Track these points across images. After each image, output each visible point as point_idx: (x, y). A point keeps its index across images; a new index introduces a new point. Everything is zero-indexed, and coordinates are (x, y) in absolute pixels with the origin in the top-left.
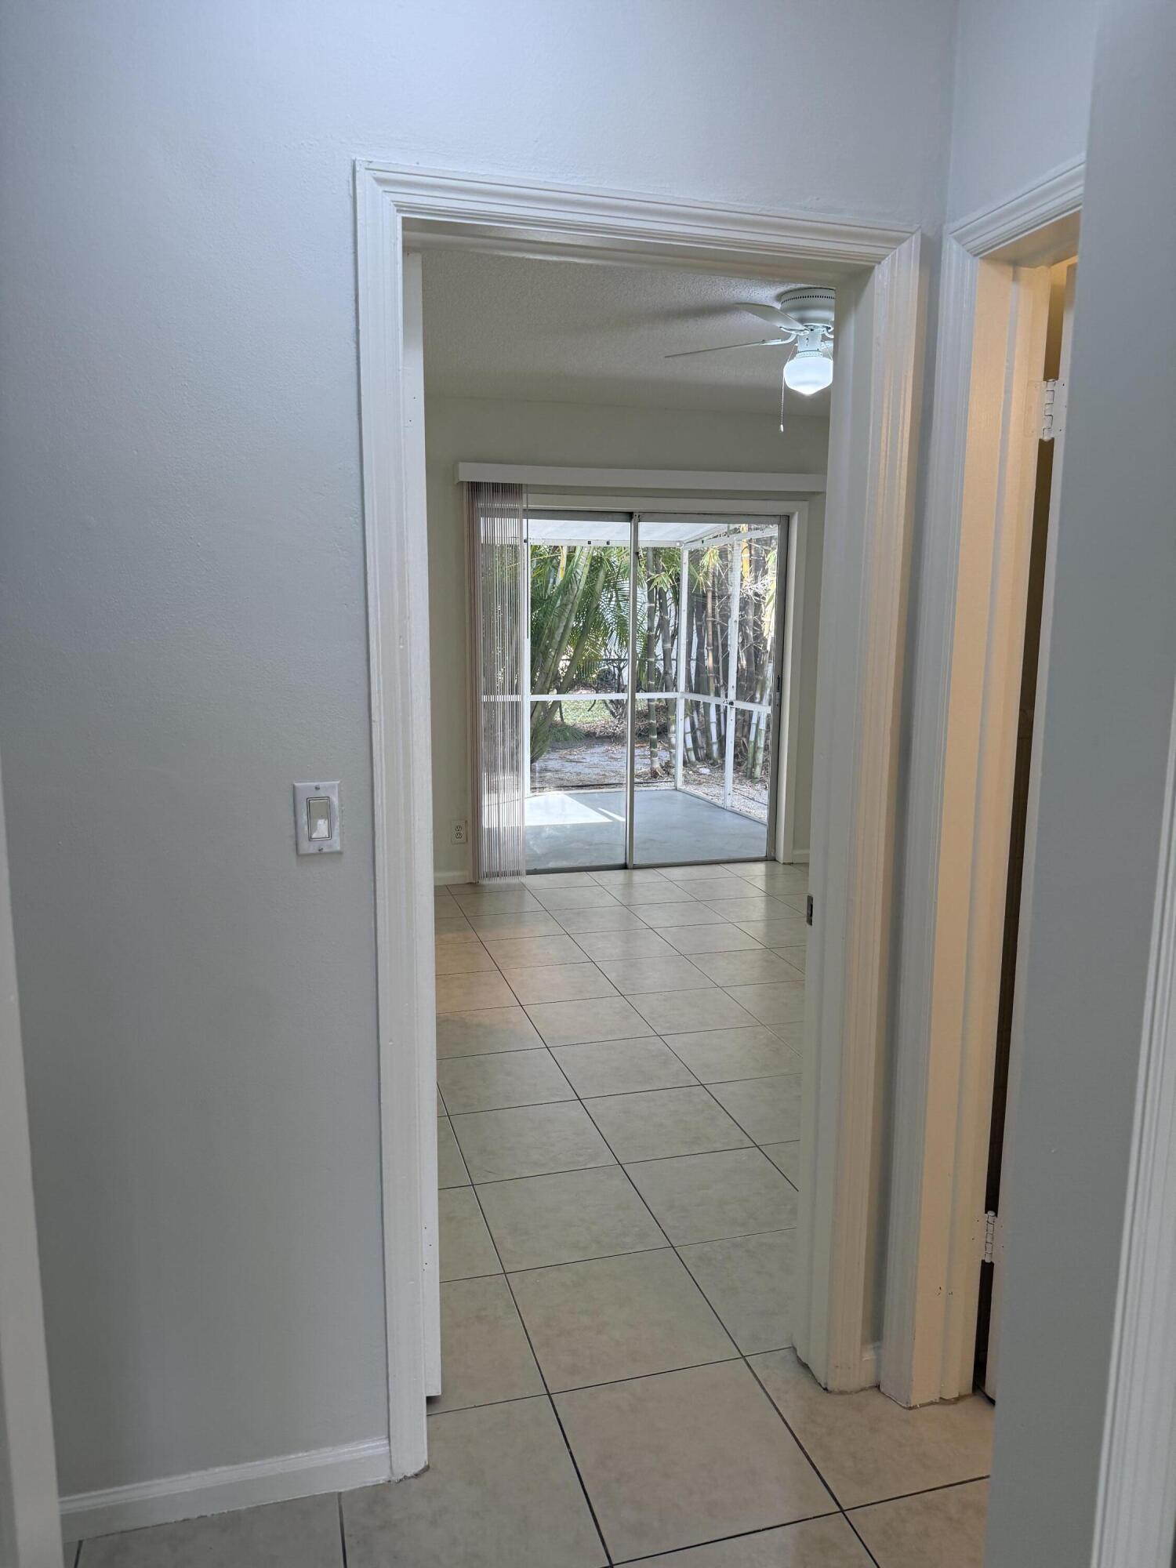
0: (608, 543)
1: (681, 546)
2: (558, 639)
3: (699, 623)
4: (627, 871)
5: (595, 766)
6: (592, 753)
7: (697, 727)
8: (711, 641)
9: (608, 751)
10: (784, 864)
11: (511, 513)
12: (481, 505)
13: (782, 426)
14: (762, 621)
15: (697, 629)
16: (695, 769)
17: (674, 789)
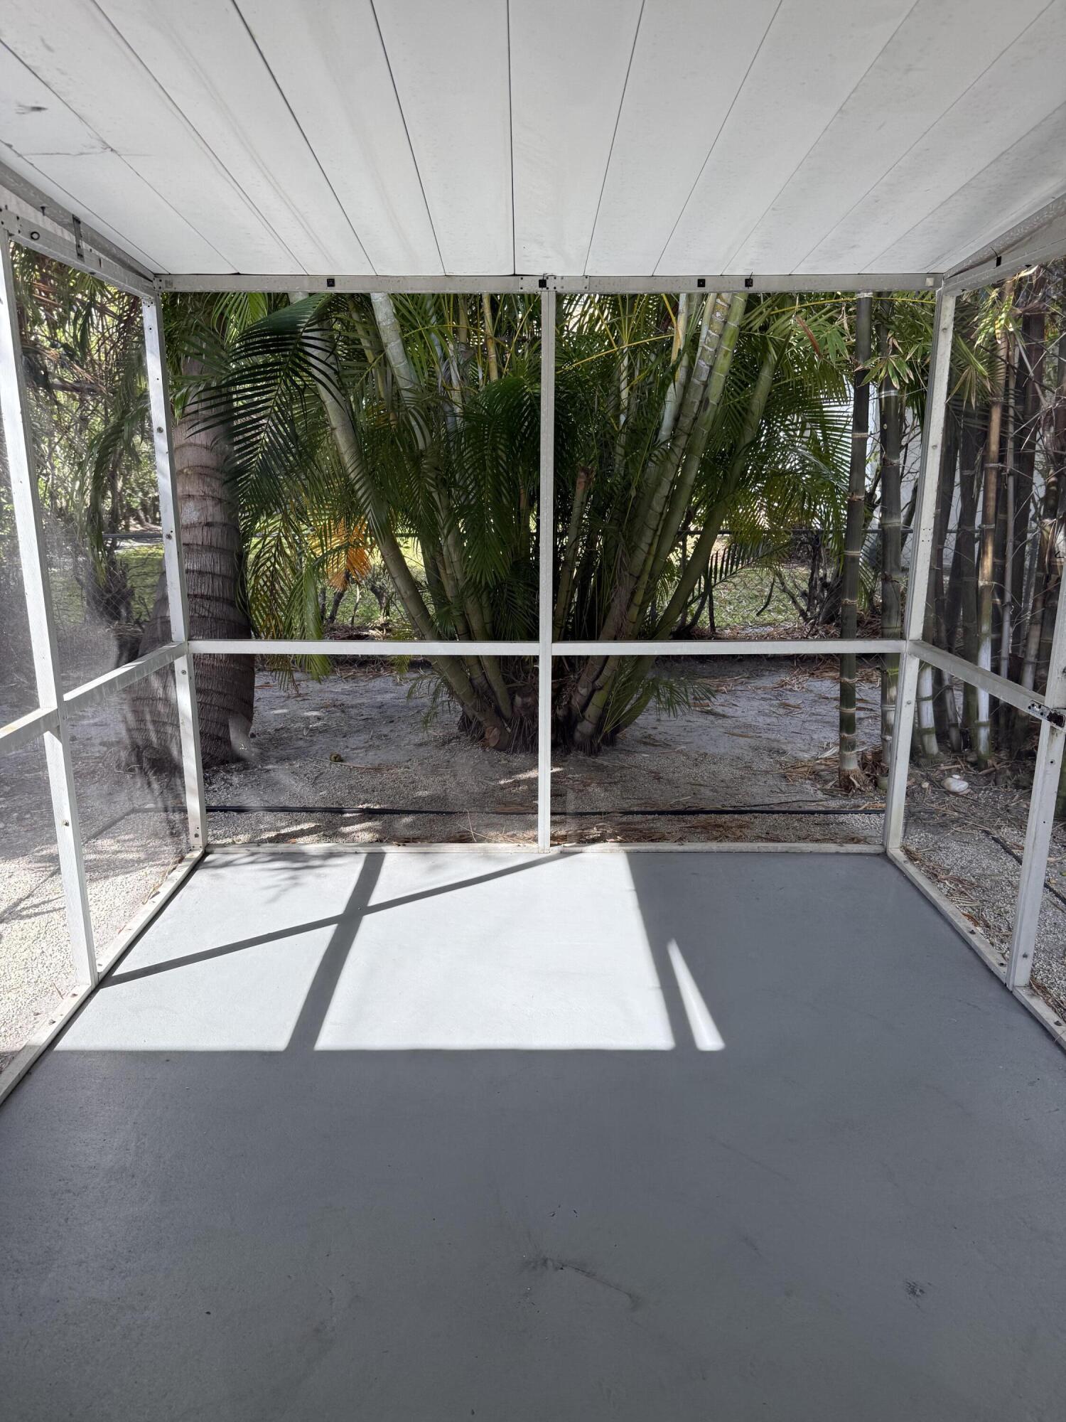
1: (937, 285)
3: (967, 473)
8: (991, 511)
15: (962, 484)
16: (936, 775)
17: (879, 849)
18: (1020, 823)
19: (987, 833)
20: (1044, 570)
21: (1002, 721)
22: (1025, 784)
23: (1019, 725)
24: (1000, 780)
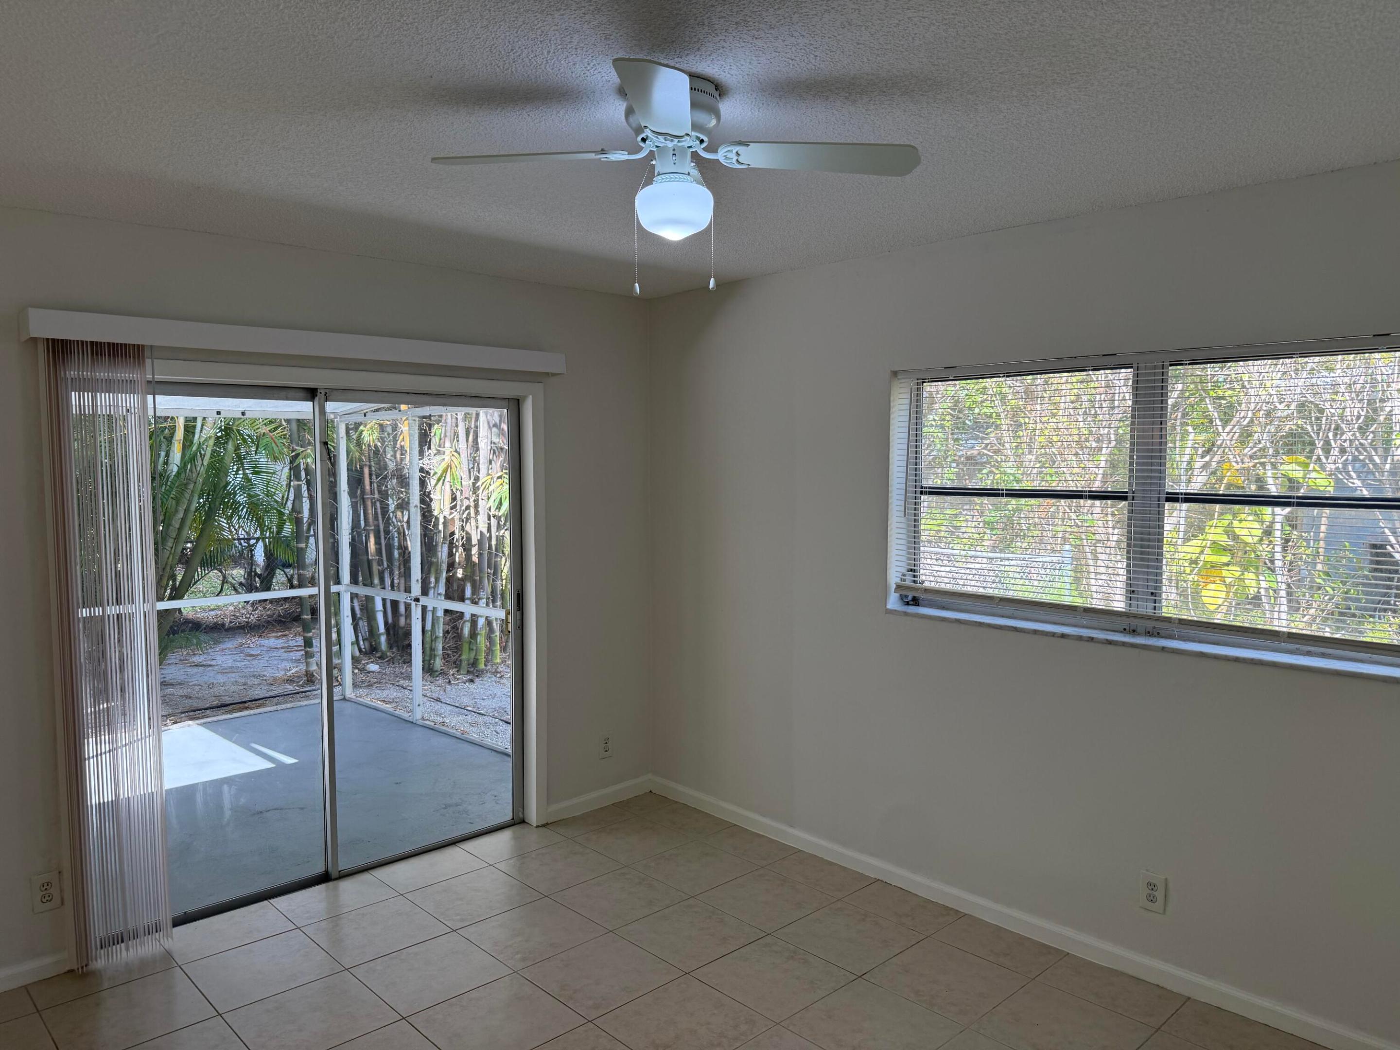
0: (243, 414)
1: (335, 418)
2: (177, 526)
4: (330, 884)
5: (232, 670)
6: (223, 650)
7: (359, 616)
8: (370, 520)
9: (241, 645)
10: (537, 827)
11: (129, 387)
12: (72, 373)
13: (637, 285)
14: (431, 500)
16: (361, 666)
17: (342, 697)
18: (409, 678)
19: (393, 684)
20: (402, 548)
21: (391, 632)
22: (408, 660)
23: (401, 632)
24: (395, 661)
